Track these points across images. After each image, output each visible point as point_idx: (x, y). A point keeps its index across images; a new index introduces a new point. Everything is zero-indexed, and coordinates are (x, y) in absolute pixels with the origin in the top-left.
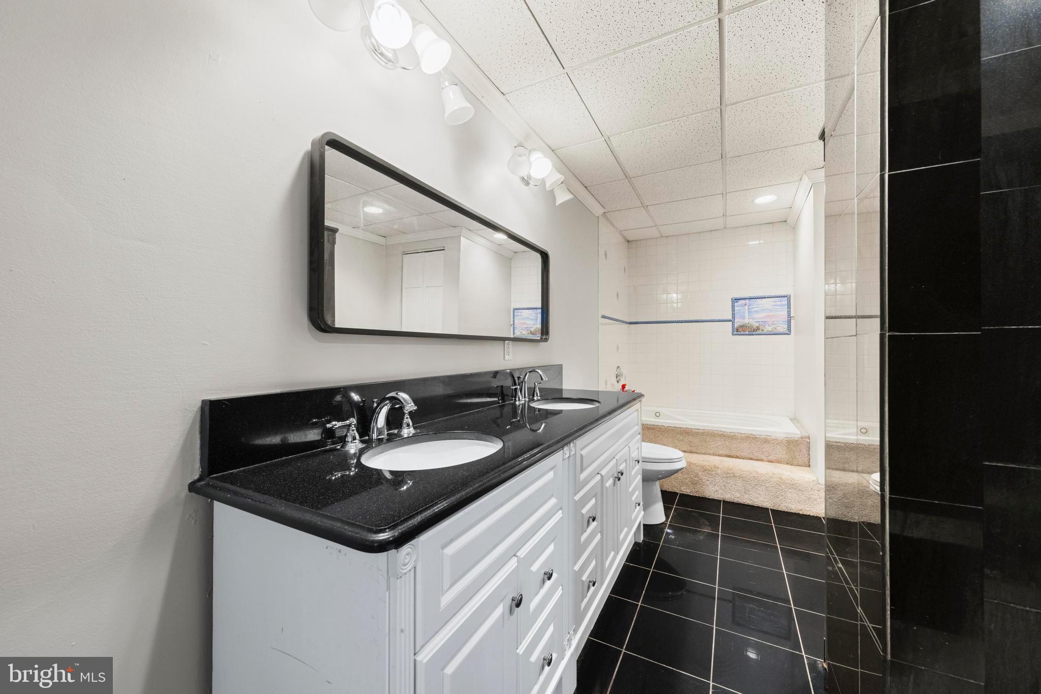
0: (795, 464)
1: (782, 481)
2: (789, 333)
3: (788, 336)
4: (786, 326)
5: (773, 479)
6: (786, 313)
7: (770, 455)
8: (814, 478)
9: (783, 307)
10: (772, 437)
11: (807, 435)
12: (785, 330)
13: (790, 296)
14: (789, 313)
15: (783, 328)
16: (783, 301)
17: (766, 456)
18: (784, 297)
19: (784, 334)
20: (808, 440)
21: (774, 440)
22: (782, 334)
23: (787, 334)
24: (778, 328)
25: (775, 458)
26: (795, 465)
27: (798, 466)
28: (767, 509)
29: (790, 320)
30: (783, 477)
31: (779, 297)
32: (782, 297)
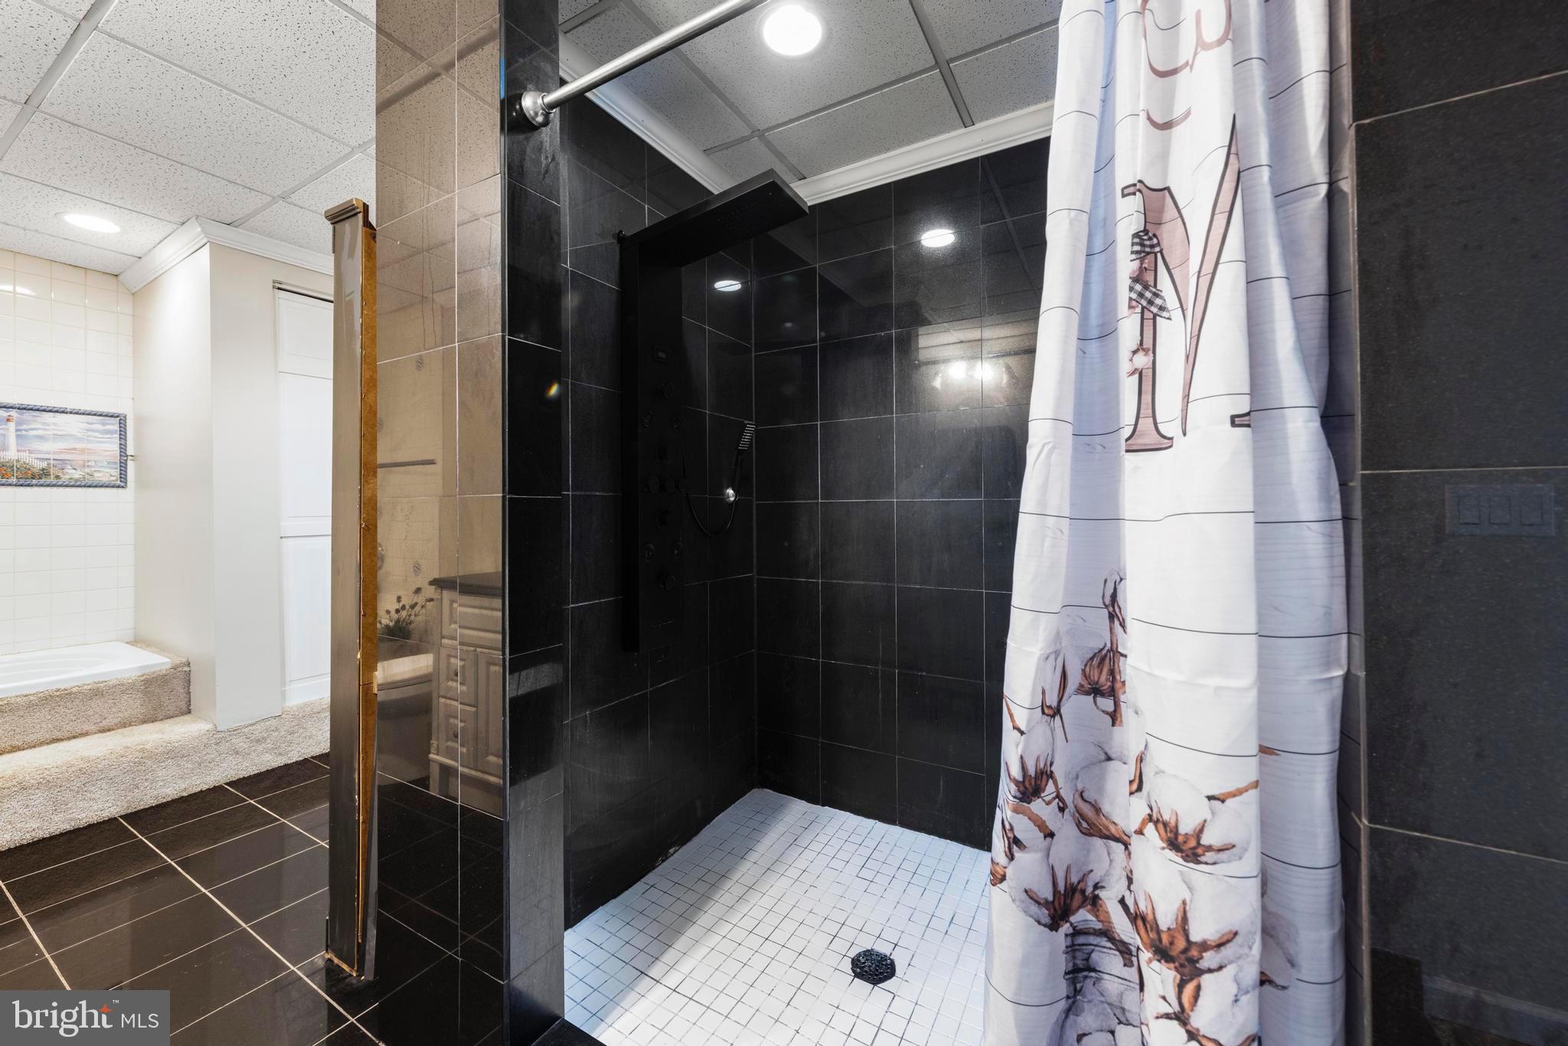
0: (161, 717)
1: (146, 755)
2: (122, 484)
3: (120, 490)
4: (116, 472)
5: (126, 757)
6: (116, 448)
7: (105, 719)
8: (209, 726)
9: (109, 436)
10: (110, 683)
11: (184, 660)
12: (114, 478)
13: (125, 417)
14: (123, 447)
15: (110, 474)
16: (108, 424)
17: (95, 724)
18: (112, 416)
19: (113, 487)
20: (187, 669)
21: (115, 686)
22: (107, 487)
23: (119, 487)
24: (96, 475)
25: (116, 721)
26: (161, 720)
27: (167, 719)
28: (112, 821)
29: (126, 460)
30: (148, 746)
31: (100, 415)
32: (106, 416)
